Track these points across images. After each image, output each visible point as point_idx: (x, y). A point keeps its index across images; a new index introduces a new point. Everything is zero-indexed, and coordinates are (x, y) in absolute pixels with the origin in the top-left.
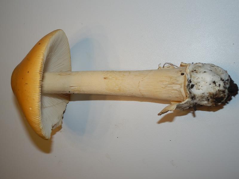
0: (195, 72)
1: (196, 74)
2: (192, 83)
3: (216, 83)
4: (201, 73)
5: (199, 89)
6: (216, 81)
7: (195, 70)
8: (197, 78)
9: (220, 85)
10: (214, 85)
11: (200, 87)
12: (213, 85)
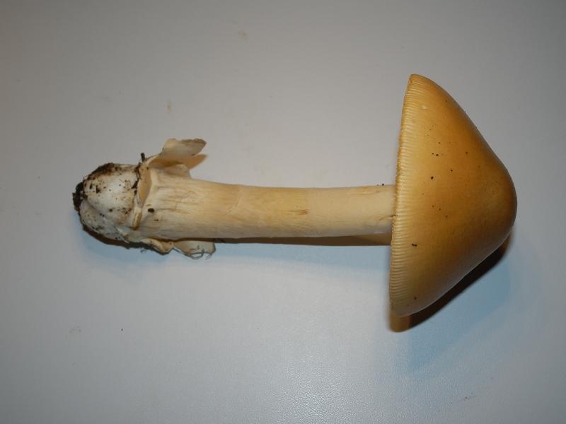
0: (127, 210)
1: (126, 207)
2: (134, 190)
3: (95, 190)
4: (117, 209)
5: (126, 181)
6: (95, 193)
7: (126, 213)
8: (125, 200)
9: (91, 187)
10: (99, 187)
11: (123, 185)
12: (101, 187)
